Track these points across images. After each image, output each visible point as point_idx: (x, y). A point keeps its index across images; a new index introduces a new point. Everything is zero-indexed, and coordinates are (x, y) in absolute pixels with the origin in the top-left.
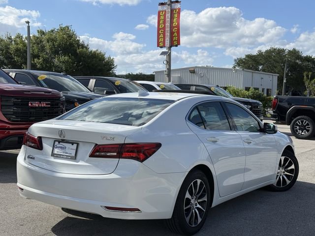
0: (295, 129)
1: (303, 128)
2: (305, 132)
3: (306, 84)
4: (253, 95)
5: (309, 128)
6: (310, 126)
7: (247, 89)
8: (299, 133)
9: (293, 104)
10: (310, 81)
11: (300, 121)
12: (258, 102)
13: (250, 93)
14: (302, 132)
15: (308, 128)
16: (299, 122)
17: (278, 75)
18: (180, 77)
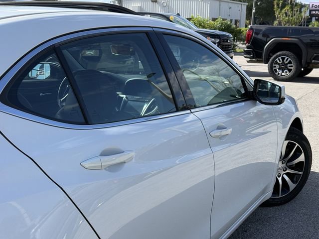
0: (274, 68)
1: (284, 67)
2: (286, 72)
3: (277, 14)
4: (221, 26)
5: (292, 66)
6: (292, 65)
7: (214, 20)
8: (279, 74)
9: (271, 36)
10: (281, 10)
11: (280, 58)
12: (227, 34)
13: (217, 24)
14: (283, 72)
15: (289, 66)
16: (279, 60)
17: (247, 4)
18: (141, 7)
